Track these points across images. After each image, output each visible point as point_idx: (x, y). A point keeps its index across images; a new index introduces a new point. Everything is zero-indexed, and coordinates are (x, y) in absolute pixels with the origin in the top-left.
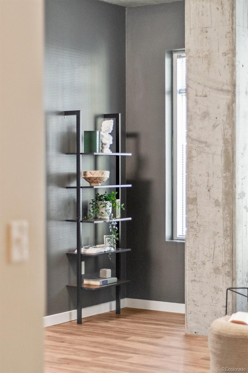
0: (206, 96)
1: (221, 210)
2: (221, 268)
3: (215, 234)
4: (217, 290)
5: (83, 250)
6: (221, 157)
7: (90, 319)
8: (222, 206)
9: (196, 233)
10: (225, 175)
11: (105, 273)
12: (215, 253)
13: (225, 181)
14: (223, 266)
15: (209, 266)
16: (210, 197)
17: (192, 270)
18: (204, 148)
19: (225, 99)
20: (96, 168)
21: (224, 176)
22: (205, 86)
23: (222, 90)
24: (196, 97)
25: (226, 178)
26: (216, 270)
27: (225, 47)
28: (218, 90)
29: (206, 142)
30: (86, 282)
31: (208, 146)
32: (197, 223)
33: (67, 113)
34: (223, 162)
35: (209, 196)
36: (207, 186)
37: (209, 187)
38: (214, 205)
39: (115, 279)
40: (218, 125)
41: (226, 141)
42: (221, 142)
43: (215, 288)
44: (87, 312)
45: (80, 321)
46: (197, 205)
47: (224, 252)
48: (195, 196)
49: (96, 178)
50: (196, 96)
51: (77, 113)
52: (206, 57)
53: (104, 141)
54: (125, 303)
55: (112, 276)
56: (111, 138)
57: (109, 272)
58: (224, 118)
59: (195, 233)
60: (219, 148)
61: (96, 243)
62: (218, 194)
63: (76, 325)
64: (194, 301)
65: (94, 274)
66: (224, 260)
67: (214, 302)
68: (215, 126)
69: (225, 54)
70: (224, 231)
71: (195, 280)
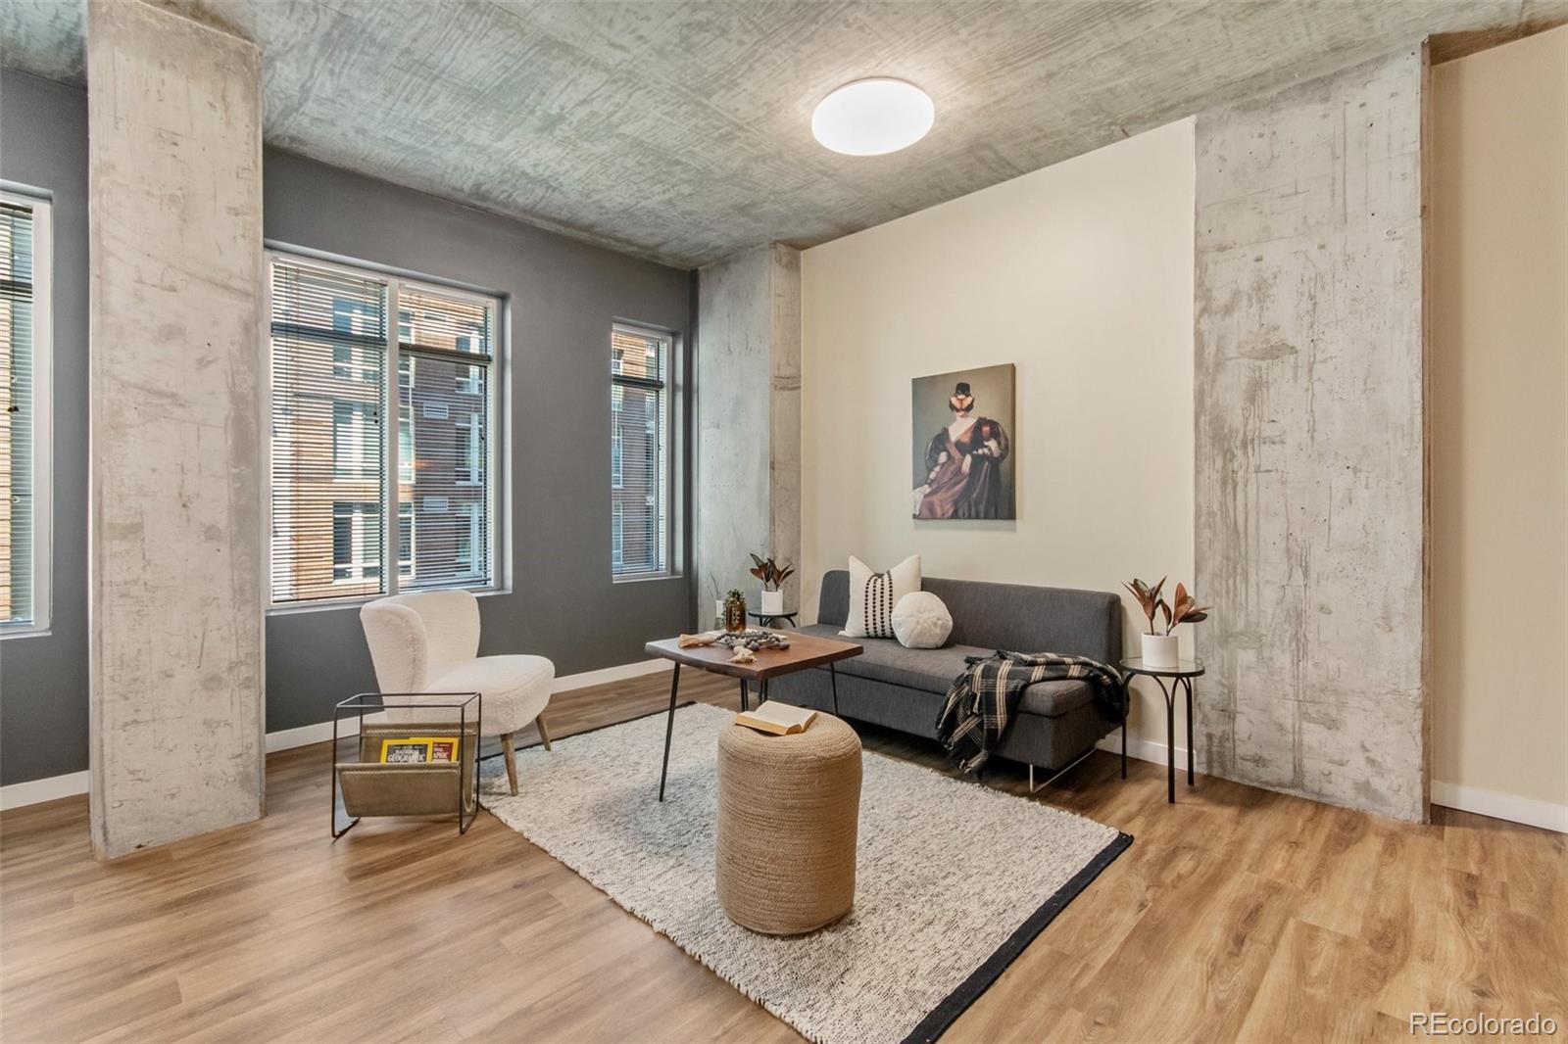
0: (173, 289)
1: (225, 548)
2: (225, 675)
3: (207, 601)
4: (215, 725)
6: (226, 433)
8: (228, 539)
9: (139, 608)
10: (236, 471)
12: (206, 645)
13: (239, 485)
14: (230, 669)
15: (186, 677)
16: (189, 520)
17: (127, 699)
18: (168, 408)
19: (236, 308)
21: (233, 474)
22: (170, 266)
23: (226, 287)
24: (139, 286)
26: (212, 682)
28: (212, 282)
29: (174, 396)
31: (181, 405)
32: (145, 584)
34: (230, 442)
35: (185, 518)
36: (177, 495)
37: (186, 499)
38: (203, 538)
40: (215, 360)
41: (237, 399)
42: (224, 399)
43: (207, 723)
46: (143, 540)
47: (233, 637)
48: (137, 520)
50: (136, 282)
52: (174, 199)
58: (235, 349)
59: (136, 608)
62: (216, 512)
64: (131, 772)
66: (234, 655)
67: (204, 754)
68: (203, 363)
70: (235, 591)
71: (136, 722)
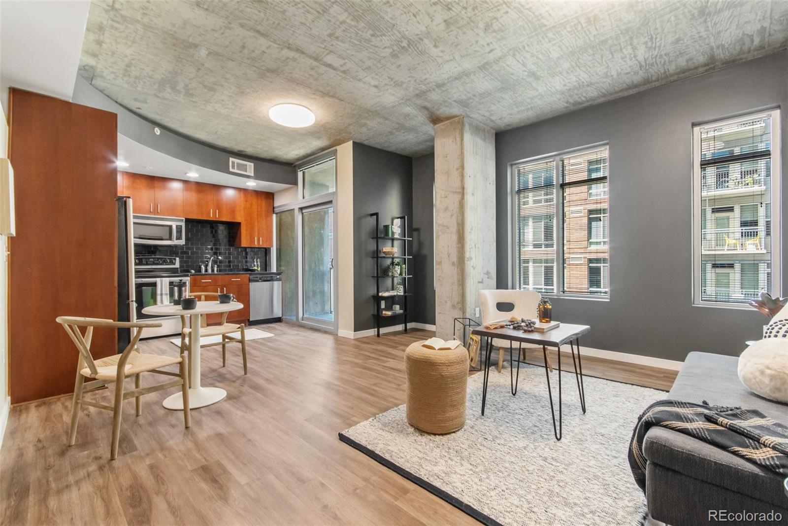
0: (446, 197)
1: (456, 268)
2: (456, 305)
3: (453, 283)
5: (380, 294)
6: (456, 234)
7: (385, 334)
8: (457, 266)
9: (441, 283)
10: (458, 246)
11: (395, 308)
12: (452, 296)
13: (458, 250)
15: (449, 304)
17: (440, 307)
18: (446, 230)
19: (457, 198)
20: (393, 246)
22: (446, 191)
23: (456, 192)
24: (441, 199)
25: (458, 248)
26: (454, 307)
27: (457, 165)
28: (453, 192)
29: (446, 226)
30: (384, 312)
31: (448, 228)
32: (443, 277)
33: (372, 215)
34: (457, 237)
35: (449, 260)
36: (447, 253)
37: (449, 254)
38: (452, 265)
39: (402, 311)
40: (454, 214)
41: (458, 224)
42: (455, 225)
44: (383, 331)
45: (378, 335)
46: (443, 265)
47: (458, 295)
48: (441, 260)
49: (388, 252)
51: (377, 214)
52: (447, 172)
53: (394, 231)
54: (410, 325)
55: (400, 309)
56: (400, 230)
57: (398, 307)
58: (458, 210)
60: (454, 228)
61: (393, 289)
62: (454, 258)
63: (377, 338)
64: (441, 324)
65: (389, 308)
66: (458, 300)
68: (452, 215)
69: (457, 169)
70: (458, 282)
71: (441, 313)
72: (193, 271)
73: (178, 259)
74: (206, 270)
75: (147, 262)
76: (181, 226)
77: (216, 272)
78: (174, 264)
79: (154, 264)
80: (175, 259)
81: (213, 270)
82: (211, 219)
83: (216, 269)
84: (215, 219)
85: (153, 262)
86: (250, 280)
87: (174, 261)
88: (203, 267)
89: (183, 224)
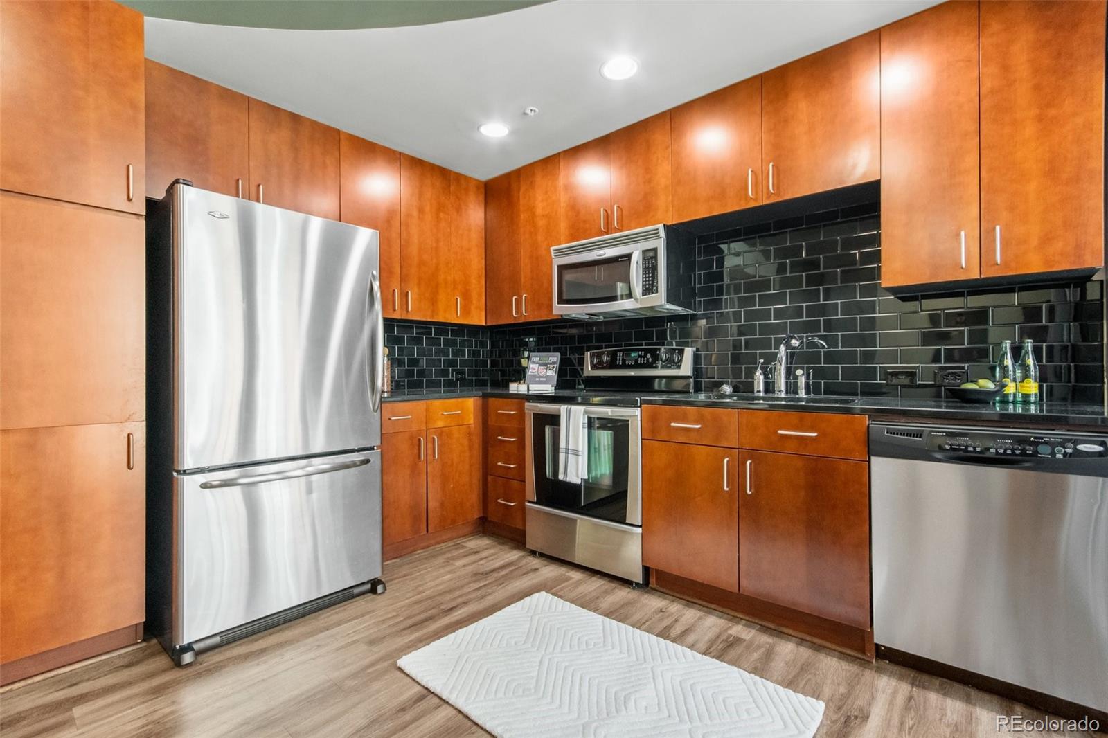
72: (727, 389)
73: (689, 352)
74: (769, 387)
75: (624, 361)
76: (655, 250)
77: (802, 394)
78: (678, 365)
79: (637, 366)
80: (681, 352)
81: (792, 388)
82: (752, 205)
83: (802, 381)
84: (766, 202)
85: (636, 361)
86: (874, 447)
87: (676, 358)
88: (759, 378)
89: (660, 244)
